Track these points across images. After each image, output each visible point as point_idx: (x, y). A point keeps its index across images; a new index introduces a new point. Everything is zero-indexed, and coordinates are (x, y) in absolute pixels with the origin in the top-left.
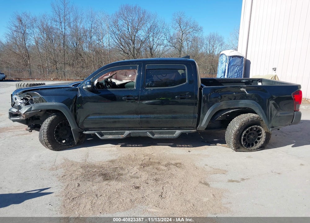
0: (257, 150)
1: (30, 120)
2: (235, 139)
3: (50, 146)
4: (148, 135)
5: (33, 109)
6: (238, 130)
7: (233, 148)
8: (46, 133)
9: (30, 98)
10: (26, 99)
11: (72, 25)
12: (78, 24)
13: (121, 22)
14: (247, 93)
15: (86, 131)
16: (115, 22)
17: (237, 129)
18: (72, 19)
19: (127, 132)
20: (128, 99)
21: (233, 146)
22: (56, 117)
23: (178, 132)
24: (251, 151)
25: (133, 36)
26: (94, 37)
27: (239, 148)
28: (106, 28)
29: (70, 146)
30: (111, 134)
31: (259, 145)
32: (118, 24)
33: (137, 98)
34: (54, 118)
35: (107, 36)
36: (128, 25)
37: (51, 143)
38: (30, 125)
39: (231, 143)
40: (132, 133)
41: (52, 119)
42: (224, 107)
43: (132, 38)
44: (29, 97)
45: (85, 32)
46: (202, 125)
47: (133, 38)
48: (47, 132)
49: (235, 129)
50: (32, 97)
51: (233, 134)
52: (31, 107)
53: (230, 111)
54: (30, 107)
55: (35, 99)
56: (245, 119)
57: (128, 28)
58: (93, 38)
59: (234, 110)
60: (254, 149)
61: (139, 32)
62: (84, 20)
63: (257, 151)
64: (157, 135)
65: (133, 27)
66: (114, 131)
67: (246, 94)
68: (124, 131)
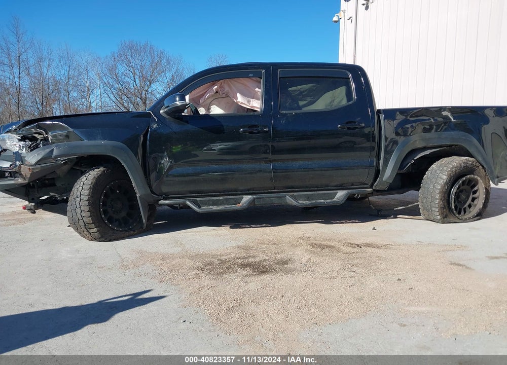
0: (474, 219)
1: (33, 187)
2: (441, 199)
3: (95, 230)
4: (288, 201)
5: (55, 153)
6: (446, 183)
7: (439, 217)
8: (87, 203)
9: (42, 136)
10: (33, 139)
11: (32, 72)
12: (45, 70)
13: (121, 69)
14: (453, 120)
15: (165, 199)
16: (112, 70)
17: (445, 181)
18: (32, 62)
19: (246, 199)
20: (250, 133)
21: (438, 214)
22: (104, 171)
23: (340, 195)
24: (465, 221)
25: (144, 92)
26: (74, 94)
27: (446, 217)
28: (96, 77)
29: (132, 232)
30: (215, 203)
31: (475, 211)
32: (117, 71)
33: (267, 129)
34: (100, 173)
35: (97, 92)
36: (135, 74)
37: (97, 224)
38: (33, 199)
39: (434, 209)
40: (257, 198)
41: (97, 174)
42: (420, 145)
43: (141, 95)
44: (40, 134)
45: (56, 83)
46: (384, 179)
47: (144, 96)
48: (89, 200)
49: (441, 182)
50: (46, 134)
51: (438, 191)
52: (52, 150)
53: (428, 152)
54: (48, 150)
55: (54, 136)
56: (455, 164)
57: (135, 79)
58: (71, 95)
59: (433, 150)
60: (470, 218)
61: (154, 86)
62: (55, 64)
63: (474, 221)
64: (304, 202)
65: (143, 78)
66: (221, 198)
67: (451, 122)
68: (241, 196)
